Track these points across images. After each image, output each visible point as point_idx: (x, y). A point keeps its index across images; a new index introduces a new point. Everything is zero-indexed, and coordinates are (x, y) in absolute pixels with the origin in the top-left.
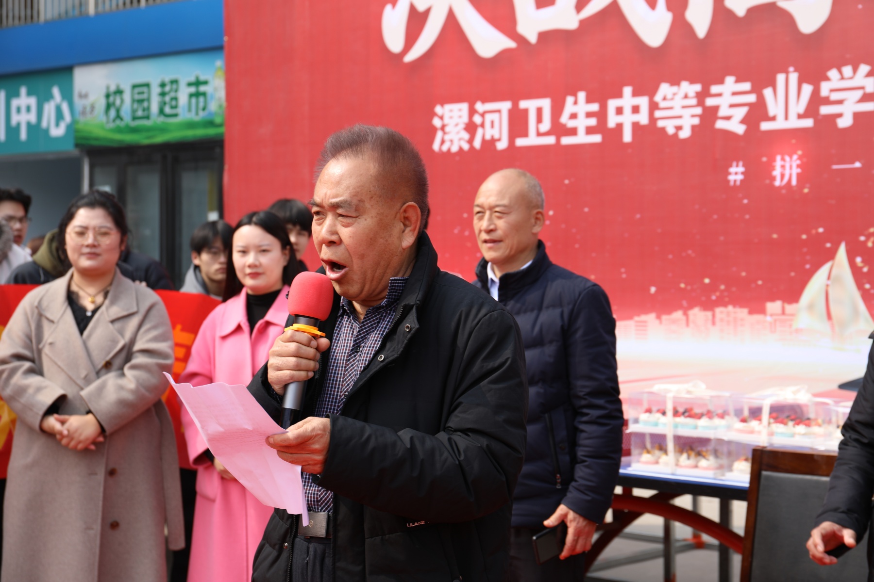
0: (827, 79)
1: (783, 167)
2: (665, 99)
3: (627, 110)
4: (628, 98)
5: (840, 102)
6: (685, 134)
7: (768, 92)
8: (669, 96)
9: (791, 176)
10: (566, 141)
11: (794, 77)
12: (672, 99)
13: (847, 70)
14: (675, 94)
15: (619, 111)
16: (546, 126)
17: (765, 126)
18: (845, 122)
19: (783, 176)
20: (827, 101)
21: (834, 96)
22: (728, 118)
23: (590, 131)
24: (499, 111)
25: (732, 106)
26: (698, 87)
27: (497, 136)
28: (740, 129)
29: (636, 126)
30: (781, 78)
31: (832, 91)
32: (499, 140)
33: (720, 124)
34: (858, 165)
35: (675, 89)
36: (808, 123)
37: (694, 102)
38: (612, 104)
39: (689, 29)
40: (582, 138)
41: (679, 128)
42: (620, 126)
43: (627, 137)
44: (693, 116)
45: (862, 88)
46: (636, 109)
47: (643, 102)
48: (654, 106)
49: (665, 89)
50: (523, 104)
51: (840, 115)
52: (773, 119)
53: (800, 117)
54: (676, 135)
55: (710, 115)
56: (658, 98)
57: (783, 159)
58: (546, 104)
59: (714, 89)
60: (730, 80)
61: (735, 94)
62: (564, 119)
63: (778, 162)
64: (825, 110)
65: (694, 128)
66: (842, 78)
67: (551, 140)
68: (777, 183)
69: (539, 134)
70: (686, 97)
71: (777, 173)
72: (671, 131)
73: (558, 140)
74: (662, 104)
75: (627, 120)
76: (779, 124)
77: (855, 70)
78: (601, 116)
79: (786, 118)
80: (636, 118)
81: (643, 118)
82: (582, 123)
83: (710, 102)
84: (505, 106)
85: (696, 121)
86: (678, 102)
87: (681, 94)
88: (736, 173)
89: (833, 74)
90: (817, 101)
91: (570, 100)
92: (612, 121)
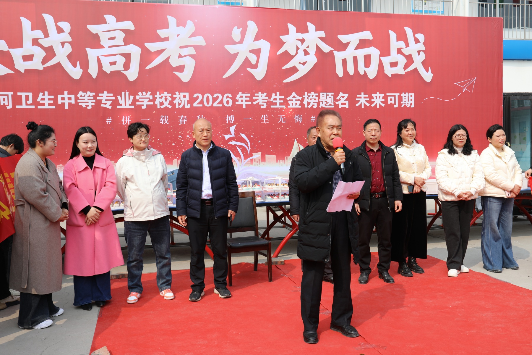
0: (139, 95)
1: (125, 119)
2: (81, 96)
3: (66, 99)
4: (66, 95)
5: (143, 102)
6: (90, 107)
7: (119, 97)
8: (83, 95)
9: (128, 122)
10: (39, 107)
11: (127, 93)
12: (84, 96)
13: (144, 93)
14: (85, 95)
15: (63, 99)
16: (30, 101)
17: (118, 107)
18: (144, 107)
19: (125, 122)
20: (138, 101)
21: (140, 100)
22: (106, 104)
23: (50, 104)
24: (8, 95)
25: (106, 100)
26: (94, 94)
27: (6, 104)
28: (110, 107)
29: (70, 104)
30: (123, 93)
31: (139, 98)
32: (8, 105)
33: (102, 105)
34: (148, 119)
35: (85, 93)
36: (133, 107)
37: (92, 98)
38: (60, 97)
39: (90, 76)
40: (47, 107)
41: (88, 106)
42: (63, 104)
43: (66, 107)
44: (92, 102)
45: (149, 98)
46: (70, 99)
47: (73, 97)
48: (77, 98)
49: (81, 93)
50: (19, 94)
51: (143, 105)
52: (121, 105)
53: (130, 105)
54: (86, 108)
55: (98, 103)
56: (79, 96)
57: (125, 117)
58: (30, 94)
59: (100, 95)
60: (105, 92)
61: (107, 97)
62: (39, 100)
63: (123, 118)
64: (138, 103)
65: (92, 106)
66: (143, 95)
67: (33, 107)
68: (123, 124)
69: (27, 104)
70: (89, 96)
71: (123, 121)
72: (84, 106)
73: (36, 107)
74: (80, 98)
75: (66, 102)
76: (123, 106)
77: (146, 93)
78: (55, 100)
79: (125, 105)
80: (70, 101)
81: (73, 102)
82: (47, 102)
83: (98, 98)
84: (10, 94)
85: (94, 104)
86: (86, 98)
87: (88, 95)
88: (109, 121)
89: (140, 93)
90: (135, 101)
91: (41, 94)
92: (60, 102)
